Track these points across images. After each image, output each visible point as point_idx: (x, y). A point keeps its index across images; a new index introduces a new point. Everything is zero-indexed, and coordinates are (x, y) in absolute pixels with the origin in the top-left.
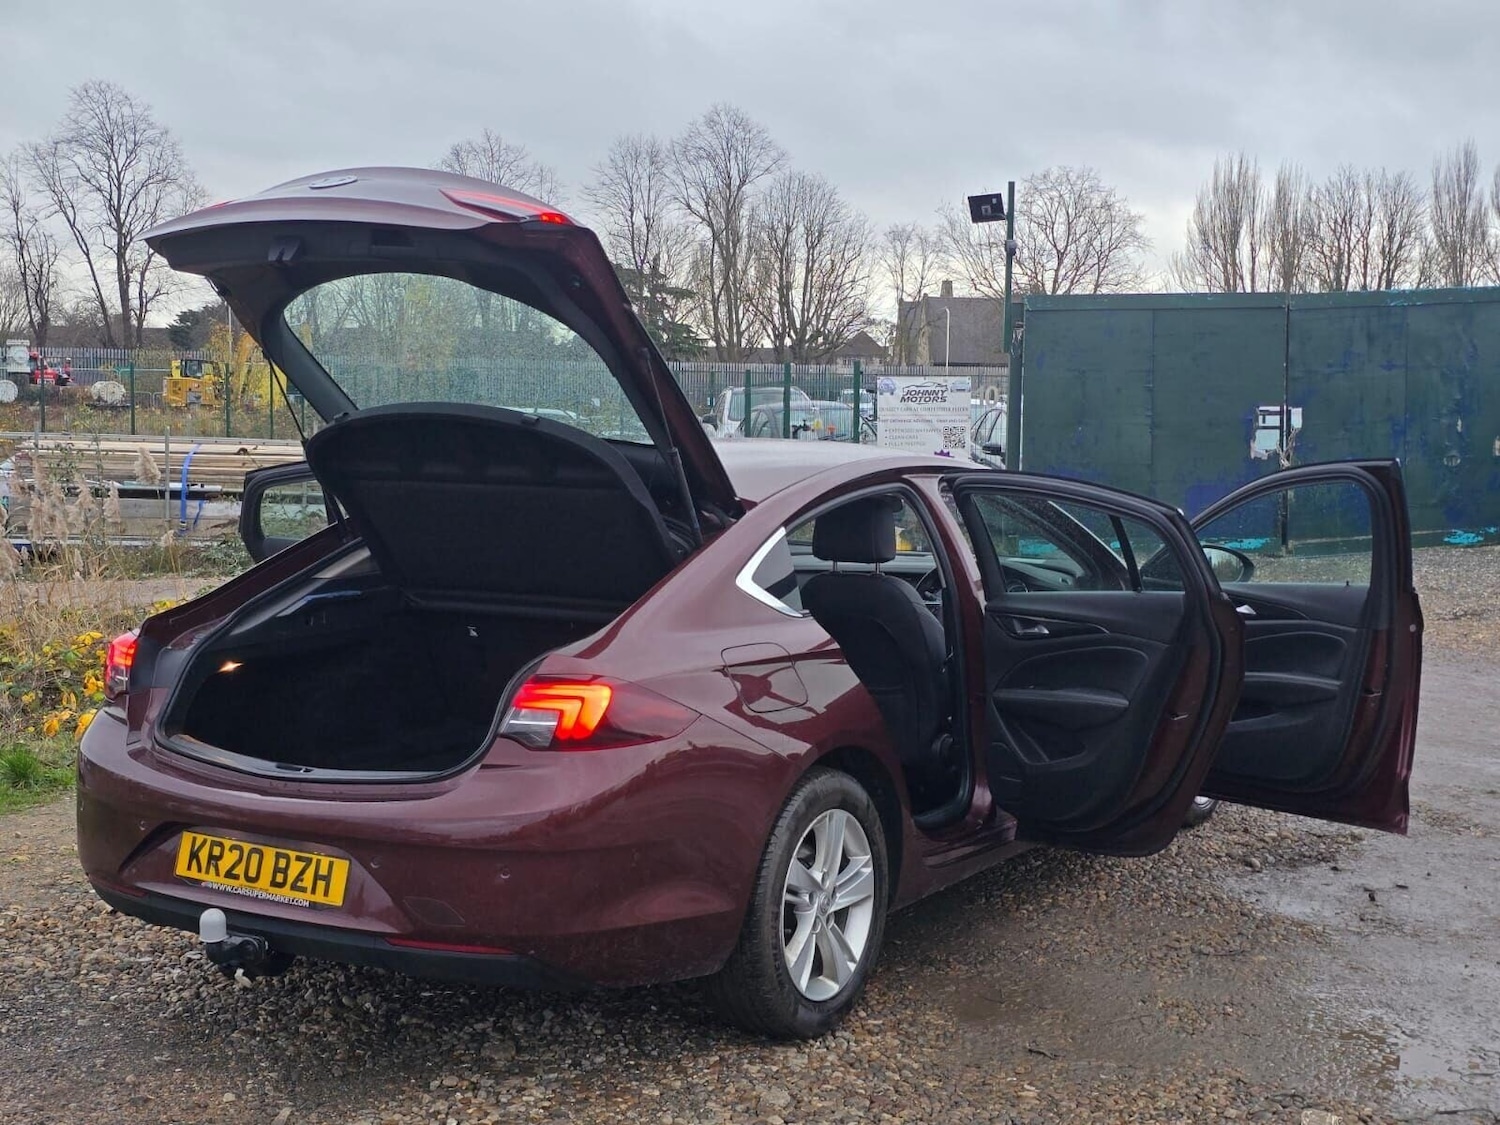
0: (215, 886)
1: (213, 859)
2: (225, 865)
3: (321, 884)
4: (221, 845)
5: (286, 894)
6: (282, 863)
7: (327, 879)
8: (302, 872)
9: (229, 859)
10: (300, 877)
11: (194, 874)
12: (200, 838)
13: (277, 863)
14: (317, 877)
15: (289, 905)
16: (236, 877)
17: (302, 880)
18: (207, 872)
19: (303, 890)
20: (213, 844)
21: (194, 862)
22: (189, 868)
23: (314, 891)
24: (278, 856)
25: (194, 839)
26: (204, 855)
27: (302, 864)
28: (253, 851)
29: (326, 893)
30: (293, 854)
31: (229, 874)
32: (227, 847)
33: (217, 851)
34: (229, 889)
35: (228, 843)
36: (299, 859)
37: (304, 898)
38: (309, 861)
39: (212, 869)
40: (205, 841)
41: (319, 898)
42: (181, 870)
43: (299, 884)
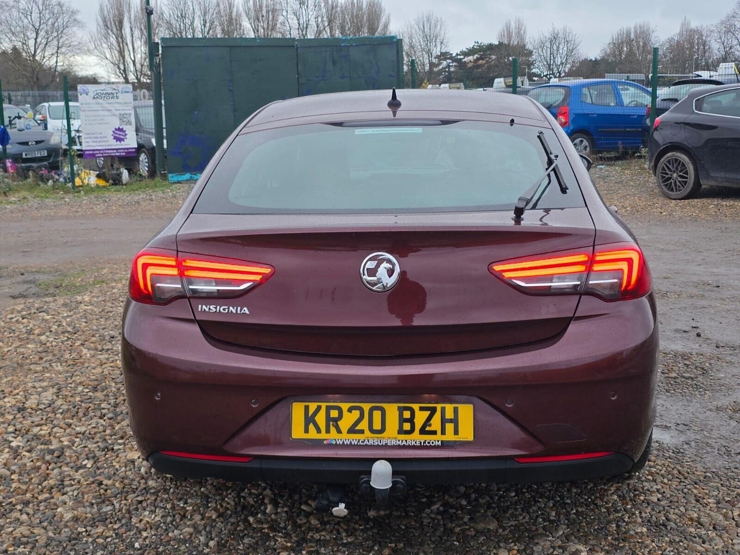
5: (416, 438)
7: (455, 421)
8: (429, 418)
11: (313, 434)
12: (313, 406)
13: (401, 415)
14: (444, 421)
15: (421, 447)
16: (362, 432)
17: (430, 425)
19: (434, 433)
20: (328, 409)
22: (307, 431)
23: (443, 432)
24: (401, 410)
26: (321, 419)
27: (427, 414)
29: (456, 432)
30: (416, 407)
31: (352, 430)
33: (334, 414)
38: (433, 411)
40: (319, 408)
41: (450, 436)
43: (428, 429)
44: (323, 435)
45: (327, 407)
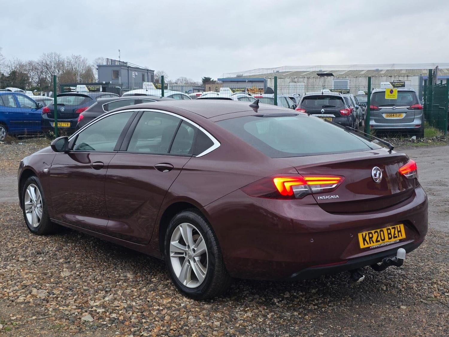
0: (374, 247)
1: (370, 238)
2: (374, 239)
3: (400, 233)
4: (371, 233)
5: (393, 240)
6: (389, 232)
7: (400, 231)
9: (375, 236)
10: (394, 234)
11: (367, 246)
14: (398, 232)
16: (379, 241)
18: (370, 243)
19: (396, 237)
20: (369, 234)
21: (365, 242)
22: (364, 245)
23: (399, 237)
24: (387, 230)
25: (362, 234)
26: (367, 238)
28: (380, 231)
29: (402, 236)
32: (373, 233)
33: (371, 235)
34: (378, 246)
35: (373, 232)
36: (392, 228)
37: (397, 239)
39: (371, 242)
41: (401, 238)
42: (362, 246)
43: (395, 236)
44: (369, 245)
45: (368, 233)
